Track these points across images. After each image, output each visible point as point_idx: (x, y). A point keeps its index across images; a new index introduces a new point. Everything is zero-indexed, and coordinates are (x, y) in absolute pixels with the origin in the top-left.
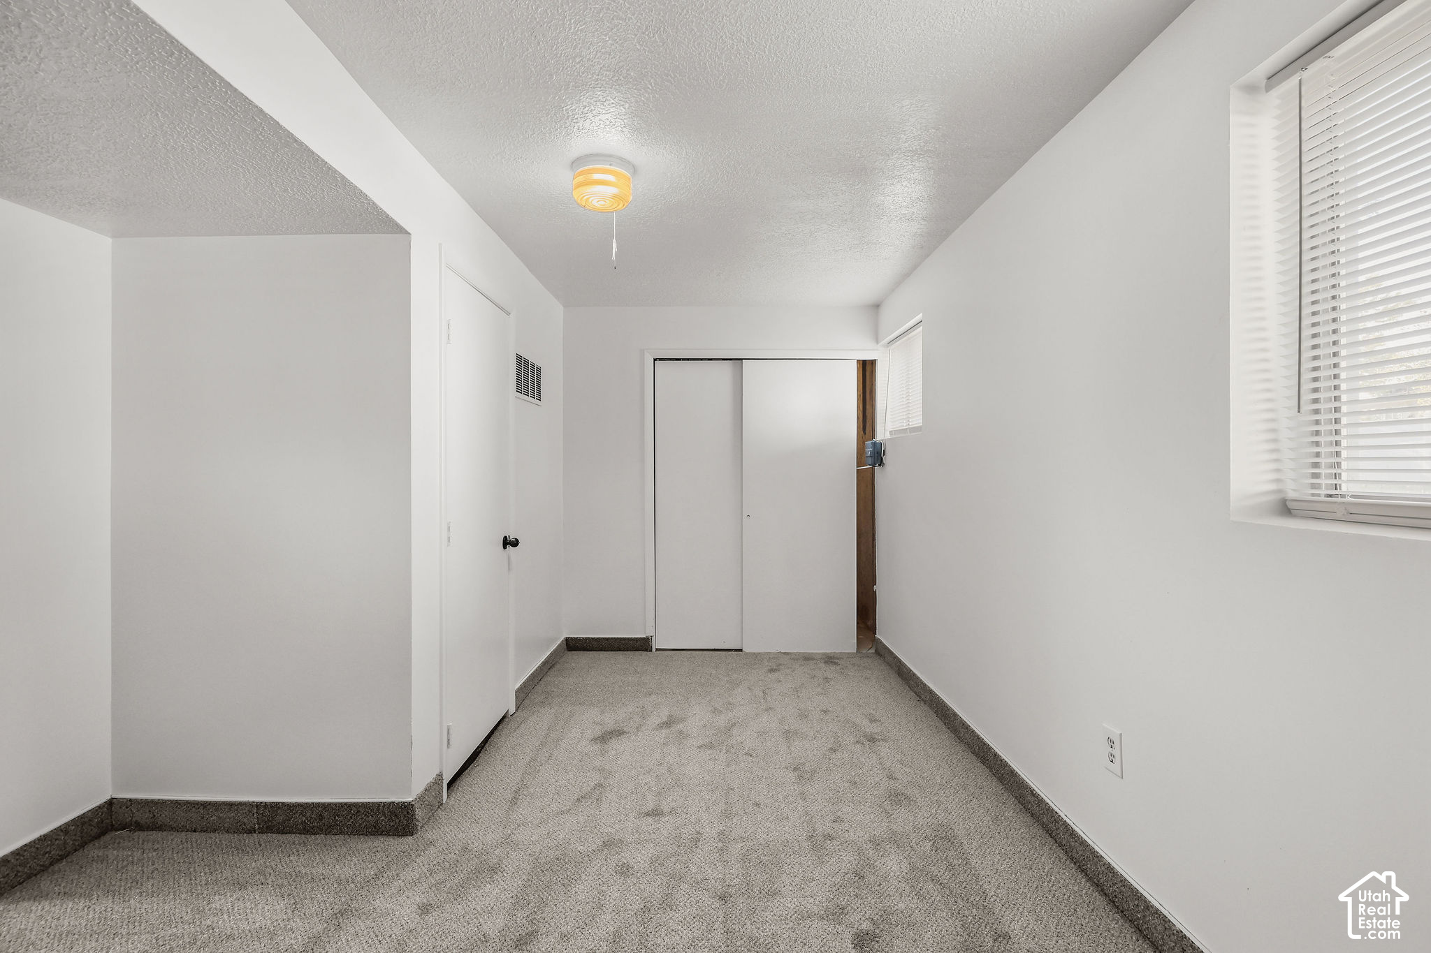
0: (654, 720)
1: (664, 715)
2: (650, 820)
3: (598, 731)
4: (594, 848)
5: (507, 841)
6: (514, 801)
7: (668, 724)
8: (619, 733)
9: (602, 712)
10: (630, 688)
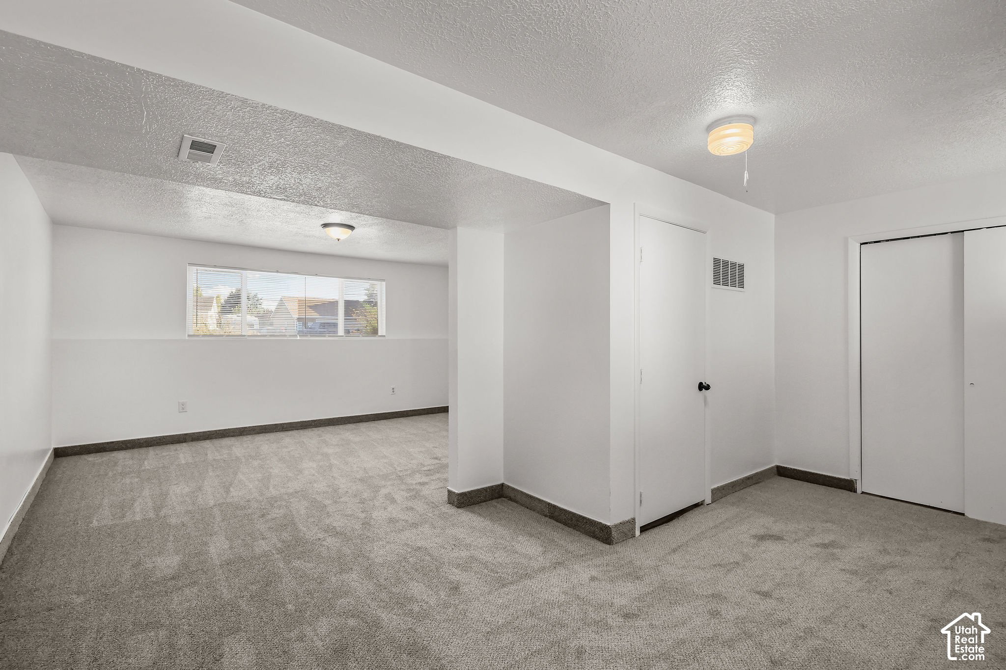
0: (816, 540)
1: (828, 538)
2: (757, 596)
3: (762, 532)
4: (704, 594)
5: (656, 568)
6: (674, 551)
7: (825, 546)
8: (778, 538)
9: (775, 522)
10: (812, 513)
